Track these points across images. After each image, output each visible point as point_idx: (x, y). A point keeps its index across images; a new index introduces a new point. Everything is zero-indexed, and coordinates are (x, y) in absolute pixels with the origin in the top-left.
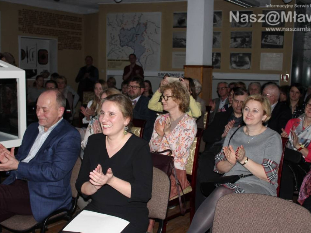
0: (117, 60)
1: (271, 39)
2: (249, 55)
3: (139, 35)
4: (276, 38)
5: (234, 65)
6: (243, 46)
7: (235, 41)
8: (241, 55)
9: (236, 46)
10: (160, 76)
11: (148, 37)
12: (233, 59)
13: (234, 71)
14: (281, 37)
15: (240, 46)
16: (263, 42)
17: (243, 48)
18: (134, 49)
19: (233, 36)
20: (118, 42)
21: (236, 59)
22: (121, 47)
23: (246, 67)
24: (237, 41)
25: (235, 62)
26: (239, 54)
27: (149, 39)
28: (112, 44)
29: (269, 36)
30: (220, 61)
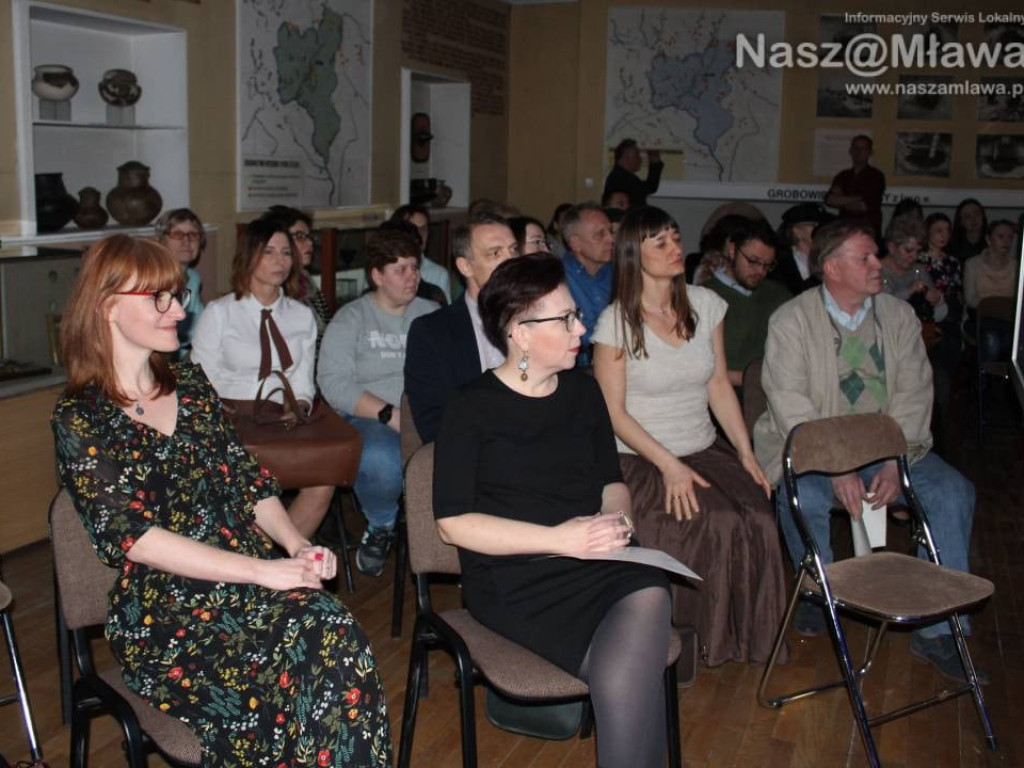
3: (713, 75)
5: (986, 168)
6: (1011, 118)
7: (991, 102)
8: (1006, 139)
9: (994, 116)
10: (776, 198)
11: (743, 83)
12: (985, 151)
13: (983, 182)
15: (1003, 116)
17: (1013, 121)
18: (698, 119)
20: (647, 96)
21: (993, 151)
22: (654, 111)
23: (1017, 172)
24: (996, 103)
25: (989, 159)
26: (999, 136)
27: (745, 88)
28: (625, 101)
30: (950, 156)
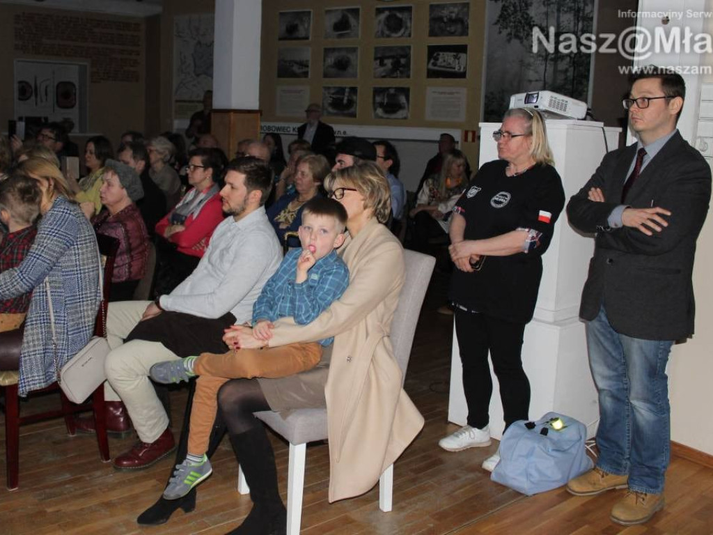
0: (190, 102)
1: (444, 61)
2: (405, 91)
4: (452, 59)
5: (380, 111)
6: (395, 75)
7: (382, 64)
8: (392, 91)
9: (383, 74)
12: (378, 99)
13: (378, 121)
14: (462, 56)
15: (390, 74)
16: (431, 66)
17: (396, 77)
19: (379, 55)
20: (192, 68)
21: (384, 99)
22: (195, 77)
23: (401, 114)
24: (385, 65)
25: (381, 105)
26: (388, 89)
28: (182, 71)
29: (441, 53)
30: (356, 103)
